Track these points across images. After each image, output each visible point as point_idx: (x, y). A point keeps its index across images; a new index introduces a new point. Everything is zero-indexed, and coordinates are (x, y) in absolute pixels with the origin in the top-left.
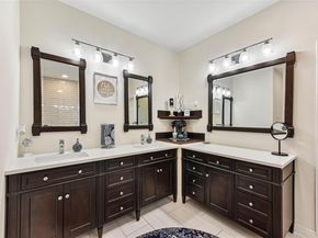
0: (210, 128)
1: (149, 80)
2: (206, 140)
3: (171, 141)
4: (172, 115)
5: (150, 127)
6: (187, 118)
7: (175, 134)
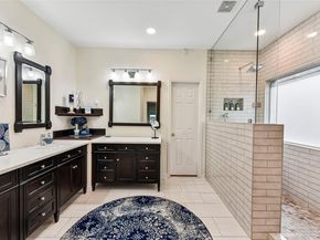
0: (111, 124)
1: (48, 70)
2: (107, 134)
3: (73, 138)
4: (72, 112)
5: (48, 125)
6: (88, 115)
7: (77, 131)
